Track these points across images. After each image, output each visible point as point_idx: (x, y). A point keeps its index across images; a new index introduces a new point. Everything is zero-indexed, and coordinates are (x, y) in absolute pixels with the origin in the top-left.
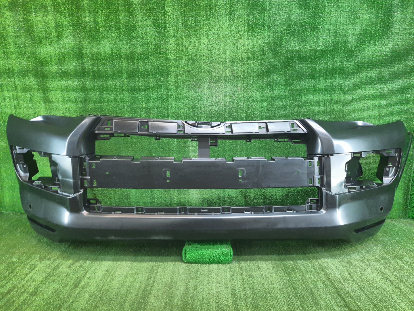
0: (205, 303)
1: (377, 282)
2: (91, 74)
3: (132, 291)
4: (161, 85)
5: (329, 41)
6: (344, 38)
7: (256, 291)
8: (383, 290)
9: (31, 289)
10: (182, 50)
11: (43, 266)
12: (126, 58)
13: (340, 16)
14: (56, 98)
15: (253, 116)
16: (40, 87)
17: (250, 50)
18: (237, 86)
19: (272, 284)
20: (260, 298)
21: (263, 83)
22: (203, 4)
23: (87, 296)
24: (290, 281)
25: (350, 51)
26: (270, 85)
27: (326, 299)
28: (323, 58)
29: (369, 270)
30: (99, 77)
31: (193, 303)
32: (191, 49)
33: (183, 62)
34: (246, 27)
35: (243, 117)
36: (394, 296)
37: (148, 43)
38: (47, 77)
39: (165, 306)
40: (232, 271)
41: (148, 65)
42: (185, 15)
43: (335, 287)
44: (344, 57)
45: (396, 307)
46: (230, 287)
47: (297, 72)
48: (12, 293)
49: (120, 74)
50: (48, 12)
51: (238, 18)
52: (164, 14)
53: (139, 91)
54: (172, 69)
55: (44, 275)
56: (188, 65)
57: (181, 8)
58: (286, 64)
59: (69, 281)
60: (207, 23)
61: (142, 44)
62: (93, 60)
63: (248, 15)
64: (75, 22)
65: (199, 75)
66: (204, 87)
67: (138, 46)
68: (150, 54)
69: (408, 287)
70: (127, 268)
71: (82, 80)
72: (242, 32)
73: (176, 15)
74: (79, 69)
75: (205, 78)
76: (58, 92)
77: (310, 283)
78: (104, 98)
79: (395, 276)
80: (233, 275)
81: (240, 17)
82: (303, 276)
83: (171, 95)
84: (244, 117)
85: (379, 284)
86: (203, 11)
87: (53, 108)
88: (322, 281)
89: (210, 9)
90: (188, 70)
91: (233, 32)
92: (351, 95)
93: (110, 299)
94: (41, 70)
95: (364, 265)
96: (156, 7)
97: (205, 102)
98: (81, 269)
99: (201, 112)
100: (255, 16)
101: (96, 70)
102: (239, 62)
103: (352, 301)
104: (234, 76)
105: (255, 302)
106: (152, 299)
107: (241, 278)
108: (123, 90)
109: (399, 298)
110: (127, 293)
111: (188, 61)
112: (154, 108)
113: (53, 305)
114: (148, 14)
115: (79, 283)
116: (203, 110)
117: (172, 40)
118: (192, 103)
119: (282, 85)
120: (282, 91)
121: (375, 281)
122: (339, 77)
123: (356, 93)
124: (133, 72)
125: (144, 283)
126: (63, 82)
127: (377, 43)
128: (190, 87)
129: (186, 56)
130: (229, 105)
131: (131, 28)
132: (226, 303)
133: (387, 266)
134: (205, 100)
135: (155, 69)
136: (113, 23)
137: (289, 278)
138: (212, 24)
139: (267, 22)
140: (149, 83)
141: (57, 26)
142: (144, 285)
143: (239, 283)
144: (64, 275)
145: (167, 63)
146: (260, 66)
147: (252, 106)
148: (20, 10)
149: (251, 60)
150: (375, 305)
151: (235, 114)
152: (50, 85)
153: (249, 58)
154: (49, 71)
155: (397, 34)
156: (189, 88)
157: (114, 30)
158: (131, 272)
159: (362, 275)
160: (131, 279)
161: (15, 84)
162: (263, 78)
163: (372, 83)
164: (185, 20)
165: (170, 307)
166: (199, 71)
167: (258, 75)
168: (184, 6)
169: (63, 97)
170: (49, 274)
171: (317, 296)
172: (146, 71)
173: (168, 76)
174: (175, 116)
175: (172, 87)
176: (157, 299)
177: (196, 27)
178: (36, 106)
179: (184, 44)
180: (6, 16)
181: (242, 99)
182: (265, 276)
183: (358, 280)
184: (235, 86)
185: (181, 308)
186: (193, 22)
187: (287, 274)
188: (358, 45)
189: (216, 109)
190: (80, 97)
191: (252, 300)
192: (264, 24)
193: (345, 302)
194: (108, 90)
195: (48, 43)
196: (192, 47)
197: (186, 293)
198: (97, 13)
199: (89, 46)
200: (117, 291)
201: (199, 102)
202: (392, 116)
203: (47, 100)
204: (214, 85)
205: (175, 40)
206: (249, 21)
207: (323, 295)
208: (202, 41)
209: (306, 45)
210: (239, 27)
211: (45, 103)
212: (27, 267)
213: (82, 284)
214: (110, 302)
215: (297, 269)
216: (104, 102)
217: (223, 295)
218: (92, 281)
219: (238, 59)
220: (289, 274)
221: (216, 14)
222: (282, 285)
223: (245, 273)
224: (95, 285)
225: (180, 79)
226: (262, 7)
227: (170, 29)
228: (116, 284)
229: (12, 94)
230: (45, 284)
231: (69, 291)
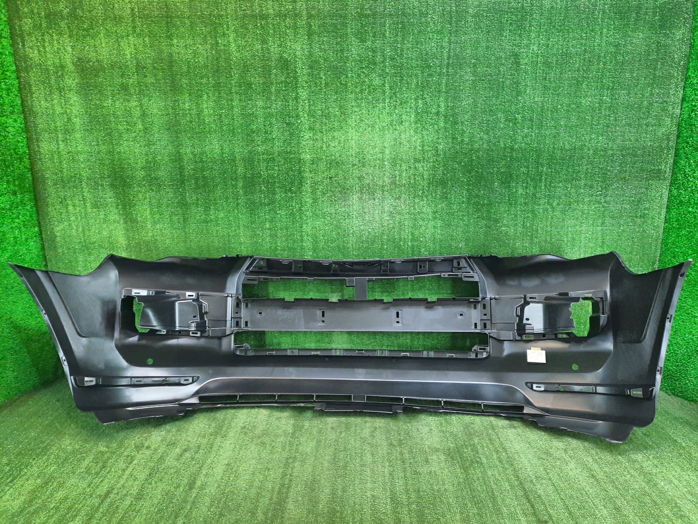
0: (357, 511)
1: (579, 481)
2: (193, 182)
3: (263, 494)
4: (292, 197)
5: (531, 136)
6: (554, 131)
7: (422, 493)
8: (584, 492)
9: (134, 491)
10: (322, 147)
11: (143, 458)
12: (243, 160)
13: (548, 100)
14: (142, 216)
15: (422, 239)
16: (119, 201)
17: (419, 148)
18: (399, 198)
19: (444, 484)
20: (427, 504)
21: (437, 194)
22: (352, 84)
23: (207, 500)
24: (467, 479)
25: (562, 149)
26: (446, 198)
27: (511, 505)
28: (522, 159)
29: (572, 465)
30: (204, 186)
31: (342, 510)
32: (334, 147)
33: (322, 166)
34: (413, 116)
35: (408, 241)
36: (597, 501)
37: (274, 139)
38: (130, 186)
39: (307, 514)
40: (391, 466)
41: (273, 169)
42: (325, 99)
43: (524, 488)
44: (552, 158)
45: (595, 516)
46: (388, 489)
47: (486, 180)
48: (112, 496)
49: (233, 183)
50: (131, 95)
51: (401, 104)
52: (296, 98)
53: (261, 205)
54: (307, 175)
55: (147, 472)
56: (330, 169)
57: (320, 89)
58: (468, 169)
59: (181, 480)
60: (357, 110)
61: (265, 141)
62: (196, 162)
63: (416, 99)
64: (170, 110)
65: (345, 183)
66: (353, 199)
67: (259, 143)
68: (276, 154)
69: (617, 488)
70: (254, 461)
71: (181, 190)
72: (407, 123)
73: (313, 100)
74: (176, 175)
75: (354, 188)
76: (145, 207)
77: (492, 483)
78: (211, 215)
79: (605, 472)
80: (394, 470)
81: (404, 103)
82: (484, 473)
83: (306, 211)
84: (410, 242)
85: (582, 484)
86: (352, 93)
87: (138, 230)
88: (508, 480)
89: (362, 91)
90: (331, 176)
91: (395, 123)
92: (563, 212)
93: (238, 505)
94: (121, 176)
95: (567, 457)
96: (284, 89)
97: (354, 220)
98: (194, 462)
99: (348, 235)
100: (426, 101)
101: (199, 177)
102: (403, 165)
103: (543, 507)
104: (395, 184)
105: (420, 508)
106: (291, 506)
107: (403, 476)
108: (238, 204)
109: (602, 504)
110: (258, 496)
111: (330, 164)
112: (281, 229)
113: (168, 513)
114: (273, 98)
115: (194, 483)
116: (351, 231)
117: (308, 135)
118: (335, 222)
119: (463, 198)
120: (464, 205)
121: (576, 480)
122: (545, 186)
123: (571, 208)
124: (253, 179)
125: (278, 482)
126: (153, 194)
127: (601, 138)
128: (333, 200)
129: (327, 156)
130: (388, 224)
131: (250, 117)
132: (384, 511)
133: (597, 458)
134: (355, 217)
135: (283, 175)
136: (224, 111)
137: (466, 476)
138: (364, 111)
139: (442, 109)
140: (274, 194)
141: (144, 115)
142: (279, 486)
143: (401, 482)
144: (173, 471)
145: (300, 167)
146: (433, 171)
147: (421, 226)
148: (92, 94)
149: (419, 162)
150: (570, 513)
151: (396, 237)
152: (134, 197)
153: (417, 160)
154: (133, 178)
155: (630, 125)
156: (331, 201)
157: (226, 121)
158: (259, 467)
159: (562, 472)
160: (261, 477)
161: (83, 196)
162: (437, 187)
163: (592, 194)
164: (326, 106)
165: (314, 515)
166: (345, 178)
167: (429, 184)
168: (325, 87)
169: (152, 214)
170: (153, 469)
171: (499, 499)
172: (270, 178)
173: (302, 185)
174: (312, 240)
175: (307, 200)
176: (297, 505)
177: (341, 116)
178: (112, 227)
179: (325, 140)
180: (72, 102)
181: (407, 216)
182: (435, 472)
183: (555, 479)
184: (396, 198)
185: (328, 517)
186: (337, 109)
187: (464, 469)
188: (574, 140)
189: (370, 230)
190: (177, 214)
191: (417, 506)
192: (438, 112)
193: (534, 510)
194: (217, 204)
195: (131, 139)
196: (336, 144)
197: (333, 497)
198: (201, 97)
199: (189, 143)
200: (245, 494)
201: (345, 220)
202: (621, 240)
203: (130, 219)
204: (367, 197)
205: (311, 135)
206: (416, 108)
207: (508, 500)
208: (350, 135)
209: (499, 142)
210: (404, 116)
211: (126, 222)
212: (122, 459)
213: (198, 483)
214: (238, 509)
215: (477, 462)
216: (211, 220)
217: (380, 500)
218: (210, 479)
219: (401, 160)
220: (465, 469)
221: (370, 97)
222: (455, 485)
223: (409, 468)
224: (216, 486)
225: (319, 189)
226: (435, 88)
227: (304, 119)
228: (242, 483)
229: (80, 210)
230: (151, 484)
231: (184, 493)
